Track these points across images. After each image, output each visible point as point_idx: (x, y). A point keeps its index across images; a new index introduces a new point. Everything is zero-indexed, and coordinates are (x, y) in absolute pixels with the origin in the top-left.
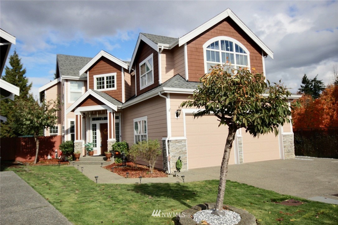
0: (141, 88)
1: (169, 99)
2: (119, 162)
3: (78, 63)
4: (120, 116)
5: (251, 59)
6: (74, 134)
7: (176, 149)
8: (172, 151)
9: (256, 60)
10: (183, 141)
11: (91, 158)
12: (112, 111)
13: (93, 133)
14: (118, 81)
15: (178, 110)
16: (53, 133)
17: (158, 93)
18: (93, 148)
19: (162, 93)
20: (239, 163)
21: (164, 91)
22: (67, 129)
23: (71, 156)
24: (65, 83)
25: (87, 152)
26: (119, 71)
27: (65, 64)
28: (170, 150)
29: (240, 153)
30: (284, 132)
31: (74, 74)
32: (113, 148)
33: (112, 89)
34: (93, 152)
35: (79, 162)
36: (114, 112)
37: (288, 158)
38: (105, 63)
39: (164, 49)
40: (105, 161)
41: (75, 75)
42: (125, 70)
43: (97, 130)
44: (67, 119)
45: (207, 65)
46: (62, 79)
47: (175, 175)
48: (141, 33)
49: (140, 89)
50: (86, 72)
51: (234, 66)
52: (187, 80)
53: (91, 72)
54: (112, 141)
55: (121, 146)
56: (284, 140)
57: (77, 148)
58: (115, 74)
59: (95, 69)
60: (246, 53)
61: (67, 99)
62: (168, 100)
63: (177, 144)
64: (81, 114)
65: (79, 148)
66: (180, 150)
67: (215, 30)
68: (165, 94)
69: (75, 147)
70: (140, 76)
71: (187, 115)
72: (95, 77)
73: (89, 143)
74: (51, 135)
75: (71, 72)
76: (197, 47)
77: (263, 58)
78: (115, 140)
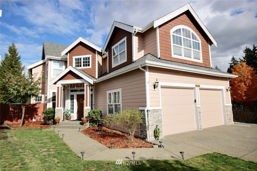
0: (113, 66)
1: (148, 72)
2: (94, 127)
4: (94, 89)
5: (202, 46)
6: (55, 103)
7: (154, 118)
8: (151, 120)
9: (205, 47)
10: (159, 111)
11: (69, 123)
12: (88, 85)
13: (71, 102)
14: (93, 61)
15: (156, 83)
16: (38, 101)
18: (71, 114)
19: (142, 66)
20: (200, 129)
22: (49, 98)
23: (52, 121)
24: (49, 62)
25: (66, 117)
26: (94, 54)
27: (50, 48)
28: (149, 119)
29: (200, 121)
30: (227, 103)
31: (57, 55)
32: (89, 115)
33: (88, 67)
34: (71, 117)
35: (58, 126)
36: (90, 85)
37: (230, 124)
38: (83, 47)
39: (138, 32)
40: (82, 125)
42: (98, 52)
43: (74, 100)
44: (49, 90)
45: (173, 47)
46: (47, 58)
47: (161, 146)
50: (67, 54)
51: (191, 50)
52: (159, 58)
53: (70, 54)
54: (88, 109)
55: (96, 113)
56: (227, 110)
57: (58, 114)
58: (90, 56)
59: (74, 52)
60: (199, 41)
61: (50, 74)
63: (154, 113)
64: (62, 86)
65: (59, 114)
66: (157, 119)
67: (178, 20)
69: (55, 113)
70: (113, 57)
71: (162, 87)
72: (74, 58)
73: (67, 110)
74: (36, 103)
75: (54, 53)
76: (166, 31)
77: (209, 46)
78: (90, 108)
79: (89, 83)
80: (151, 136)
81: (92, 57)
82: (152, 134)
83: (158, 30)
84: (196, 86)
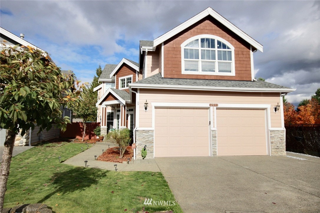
1: (139, 94)
4: (134, 109)
5: (236, 54)
7: (143, 139)
8: (139, 140)
9: (242, 55)
10: (150, 132)
13: (117, 121)
14: (134, 81)
15: (146, 104)
20: (212, 156)
21: (131, 86)
24: (102, 84)
28: (137, 138)
29: (214, 146)
30: (272, 127)
37: (275, 154)
38: (126, 68)
42: (139, 72)
45: (185, 63)
50: (114, 75)
51: (215, 62)
52: (162, 77)
53: (117, 75)
56: (271, 136)
58: (131, 76)
59: (120, 73)
60: (230, 49)
63: (144, 134)
64: (106, 107)
65: (103, 133)
66: (147, 139)
67: (195, 30)
69: (101, 131)
72: (120, 79)
76: (174, 47)
77: (252, 53)
78: (125, 127)
79: (123, 104)
80: (138, 155)
81: (133, 77)
82: (139, 153)
83: (163, 47)
84: (210, 105)
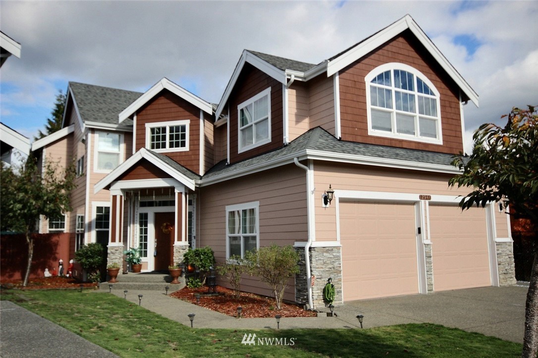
0: (241, 149)
1: (313, 171)
2: (196, 286)
3: (109, 100)
4: (195, 200)
5: (442, 106)
6: (108, 231)
7: (323, 265)
8: (318, 268)
9: (450, 108)
10: (335, 250)
11: (140, 278)
12: (183, 190)
13: (141, 230)
14: (193, 135)
15: (328, 192)
16: (55, 228)
17: (293, 159)
18: (141, 258)
19: (300, 159)
20: (427, 292)
21: (307, 155)
22: (90, 220)
23: (96, 273)
24: (90, 135)
25: (128, 266)
26: (195, 118)
27: (87, 99)
28: (314, 264)
29: (429, 273)
30: (498, 236)
31: (107, 118)
32: (186, 259)
33: (180, 149)
34: (140, 266)
35: (117, 285)
36: (187, 192)
37: (506, 284)
38: (169, 101)
39: (295, 80)
40: (169, 284)
41: (108, 121)
42: (206, 115)
43: (149, 225)
44: (90, 203)
45: (372, 114)
46: (86, 128)
47: (331, 313)
48: (247, 51)
49: (239, 153)
50: (131, 117)
51: (415, 116)
52: (338, 138)
53: (140, 118)
54: (182, 246)
55: (202, 256)
56: (498, 252)
57: (113, 257)
58: (187, 123)
59: (149, 112)
60: (434, 95)
61: (92, 165)
62: (311, 174)
63: (325, 254)
64: (122, 194)
65: (116, 258)
66: (331, 266)
67: (385, 51)
68: (306, 162)
69: (108, 255)
70: (240, 128)
71: (342, 201)
72: (148, 126)
73: (133, 249)
74: (50, 231)
75: (100, 115)
76: (355, 80)
77: (461, 104)
78: (187, 243)
79: (186, 187)
80: (317, 300)
81: (191, 125)
82: (319, 295)
84: (421, 197)
